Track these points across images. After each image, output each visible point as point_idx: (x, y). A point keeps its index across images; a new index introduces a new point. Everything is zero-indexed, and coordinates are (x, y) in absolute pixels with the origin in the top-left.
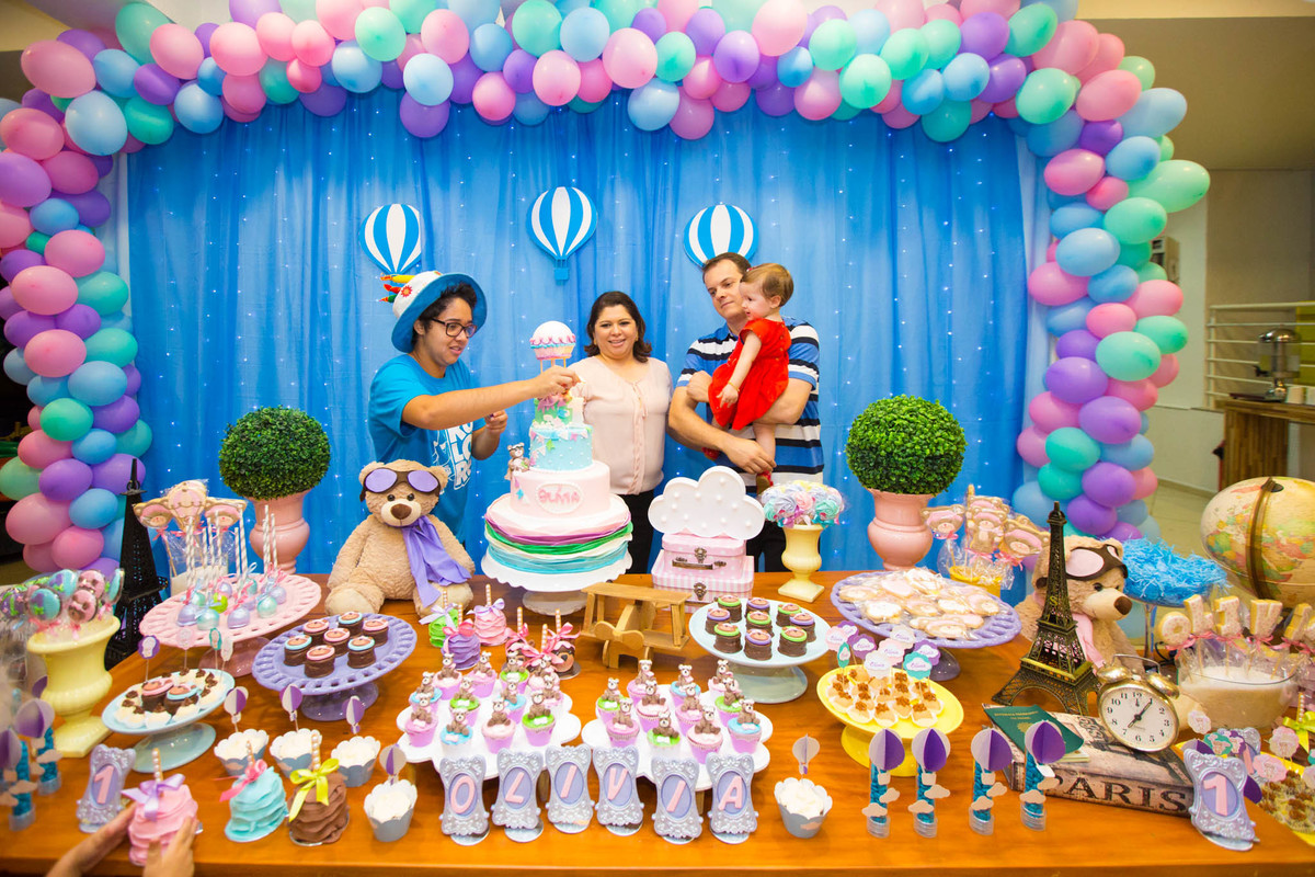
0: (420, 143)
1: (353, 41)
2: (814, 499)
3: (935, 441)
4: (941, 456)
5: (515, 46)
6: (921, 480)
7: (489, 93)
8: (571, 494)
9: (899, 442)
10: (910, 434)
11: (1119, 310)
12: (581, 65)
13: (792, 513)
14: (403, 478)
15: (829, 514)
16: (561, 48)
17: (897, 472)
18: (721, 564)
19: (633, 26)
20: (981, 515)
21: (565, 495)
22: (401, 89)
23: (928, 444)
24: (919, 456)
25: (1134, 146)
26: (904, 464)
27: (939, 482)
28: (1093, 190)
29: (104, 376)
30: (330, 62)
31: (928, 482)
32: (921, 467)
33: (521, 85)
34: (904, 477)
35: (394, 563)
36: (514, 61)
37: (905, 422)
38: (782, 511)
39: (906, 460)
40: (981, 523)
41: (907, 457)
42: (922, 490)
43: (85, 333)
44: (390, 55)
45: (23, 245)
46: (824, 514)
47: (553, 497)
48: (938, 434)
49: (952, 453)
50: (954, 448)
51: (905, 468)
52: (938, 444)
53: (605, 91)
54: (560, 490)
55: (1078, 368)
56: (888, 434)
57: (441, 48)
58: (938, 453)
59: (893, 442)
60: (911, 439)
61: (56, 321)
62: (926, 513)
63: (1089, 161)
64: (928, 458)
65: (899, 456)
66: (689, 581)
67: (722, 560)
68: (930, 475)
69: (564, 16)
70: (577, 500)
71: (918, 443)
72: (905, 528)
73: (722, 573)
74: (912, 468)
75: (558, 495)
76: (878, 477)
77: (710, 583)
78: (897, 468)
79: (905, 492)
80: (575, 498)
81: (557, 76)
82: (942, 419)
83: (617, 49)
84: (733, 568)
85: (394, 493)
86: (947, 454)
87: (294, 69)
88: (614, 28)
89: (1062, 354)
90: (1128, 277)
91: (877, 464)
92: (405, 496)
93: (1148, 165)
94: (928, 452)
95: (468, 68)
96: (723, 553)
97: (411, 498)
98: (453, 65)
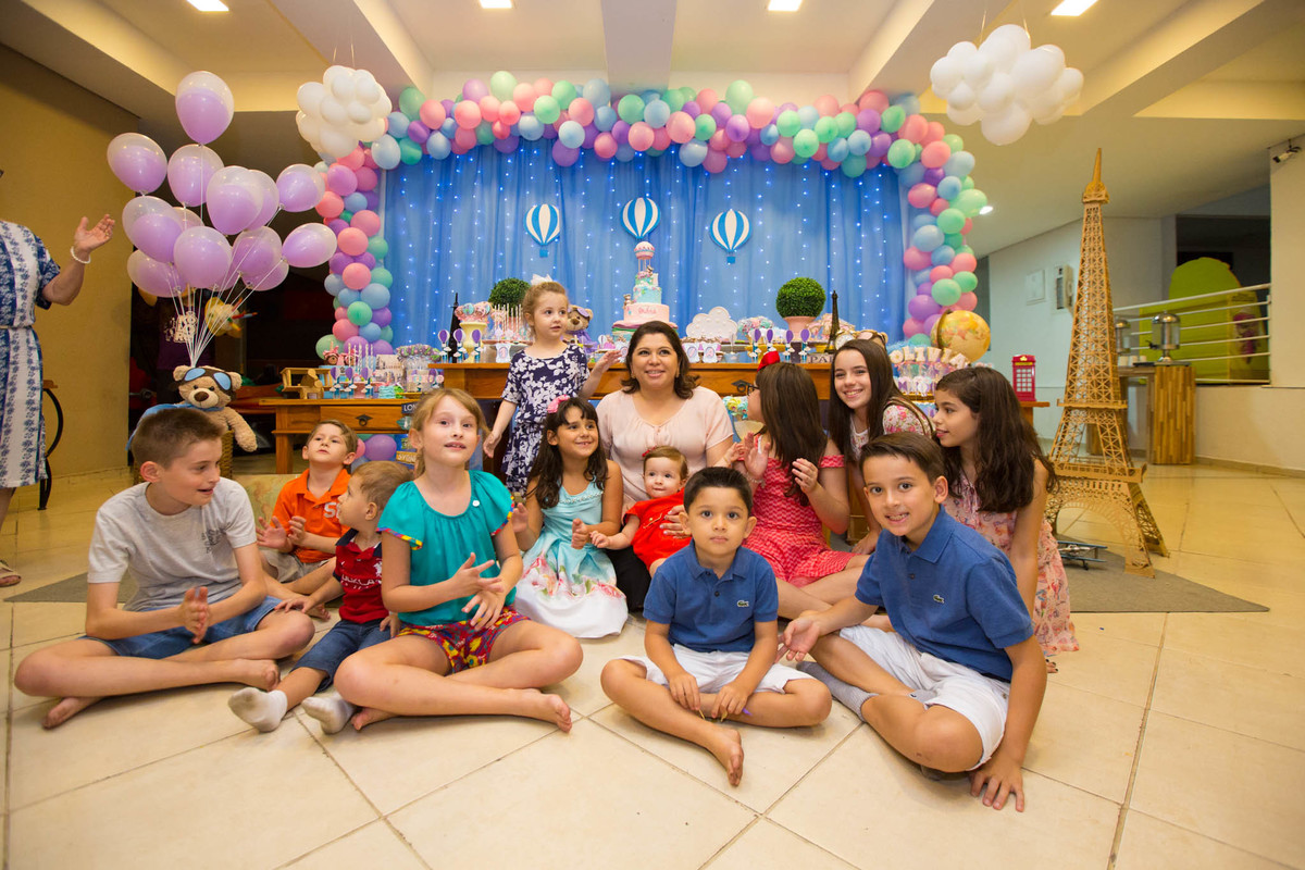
0: (560, 170)
1: (532, 112)
5: (619, 119)
7: (603, 143)
11: (943, 269)
12: (654, 130)
16: (643, 121)
19: (682, 110)
22: (557, 137)
25: (950, 181)
28: (931, 205)
29: (380, 291)
30: (517, 124)
33: (622, 139)
36: (618, 127)
43: (371, 267)
44: (552, 120)
45: (338, 217)
53: (667, 145)
55: (923, 300)
57: (579, 118)
61: (355, 259)
63: (928, 189)
69: (646, 104)
81: (641, 135)
83: (674, 122)
87: (498, 126)
88: (673, 110)
89: (918, 294)
90: (949, 251)
93: (955, 191)
95: (593, 130)
98: (585, 128)
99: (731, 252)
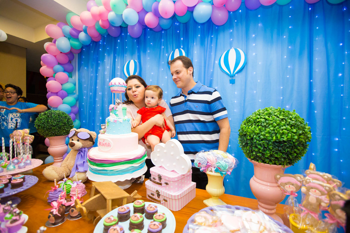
1: (111, 9)
2: (216, 160)
3: (281, 132)
4: (284, 141)
6: (271, 156)
7: (149, 19)
8: (108, 143)
9: (257, 131)
10: (265, 127)
13: (205, 165)
14: (76, 134)
15: (222, 169)
17: (257, 150)
18: (167, 184)
20: (312, 185)
21: (105, 143)
23: (276, 134)
24: (269, 141)
26: (260, 145)
27: (284, 158)
31: (276, 158)
32: (271, 147)
33: (157, 13)
34: (260, 152)
35: (73, 162)
36: (154, 5)
37: (263, 120)
38: (199, 164)
39: (261, 142)
40: (311, 190)
41: (262, 140)
42: (273, 162)
45: (52, 76)
46: (219, 168)
47: (102, 144)
48: (284, 127)
49: (294, 141)
50: (296, 137)
51: (259, 147)
52: (283, 133)
54: (104, 141)
56: (252, 127)
58: (282, 140)
59: (254, 132)
60: (265, 129)
61: (57, 94)
62: (278, 176)
64: (275, 142)
65: (257, 140)
66: (154, 188)
67: (167, 182)
68: (277, 153)
70: (110, 147)
71: (269, 133)
72: (269, 184)
73: (167, 188)
74: (265, 147)
75: (103, 144)
76: (248, 152)
77: (161, 191)
78: (256, 147)
79: (264, 162)
80: (109, 145)
82: (291, 119)
84: (172, 187)
85: (73, 138)
86: (289, 141)
91: (247, 144)
92: (76, 140)
94: (274, 138)
96: (167, 179)
97: (78, 141)
98: (138, 13)
99: (232, 76)
